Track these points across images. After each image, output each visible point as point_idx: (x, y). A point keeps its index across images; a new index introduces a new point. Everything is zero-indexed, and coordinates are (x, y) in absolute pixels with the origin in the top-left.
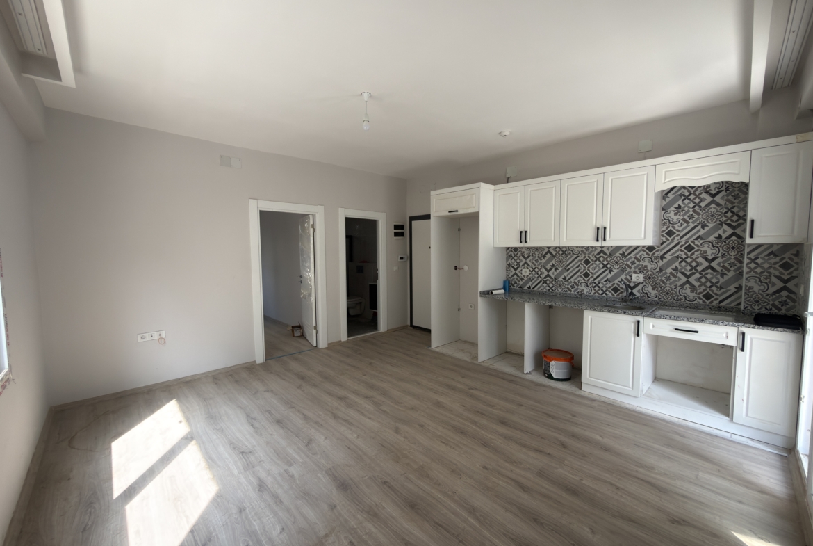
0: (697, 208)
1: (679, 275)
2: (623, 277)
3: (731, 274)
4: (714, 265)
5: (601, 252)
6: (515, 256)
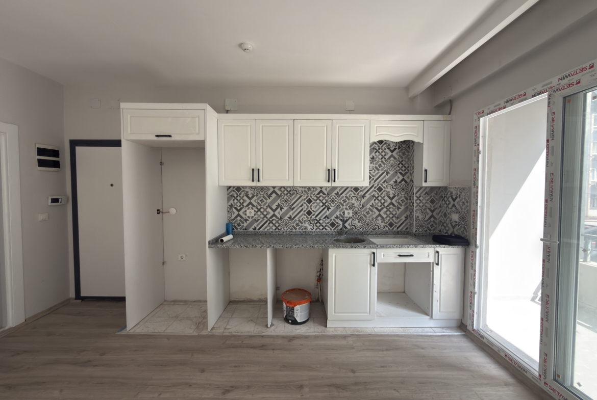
0: (383, 159)
1: (375, 210)
2: (338, 213)
3: (402, 208)
4: (393, 201)
5: (321, 191)
6: (237, 197)
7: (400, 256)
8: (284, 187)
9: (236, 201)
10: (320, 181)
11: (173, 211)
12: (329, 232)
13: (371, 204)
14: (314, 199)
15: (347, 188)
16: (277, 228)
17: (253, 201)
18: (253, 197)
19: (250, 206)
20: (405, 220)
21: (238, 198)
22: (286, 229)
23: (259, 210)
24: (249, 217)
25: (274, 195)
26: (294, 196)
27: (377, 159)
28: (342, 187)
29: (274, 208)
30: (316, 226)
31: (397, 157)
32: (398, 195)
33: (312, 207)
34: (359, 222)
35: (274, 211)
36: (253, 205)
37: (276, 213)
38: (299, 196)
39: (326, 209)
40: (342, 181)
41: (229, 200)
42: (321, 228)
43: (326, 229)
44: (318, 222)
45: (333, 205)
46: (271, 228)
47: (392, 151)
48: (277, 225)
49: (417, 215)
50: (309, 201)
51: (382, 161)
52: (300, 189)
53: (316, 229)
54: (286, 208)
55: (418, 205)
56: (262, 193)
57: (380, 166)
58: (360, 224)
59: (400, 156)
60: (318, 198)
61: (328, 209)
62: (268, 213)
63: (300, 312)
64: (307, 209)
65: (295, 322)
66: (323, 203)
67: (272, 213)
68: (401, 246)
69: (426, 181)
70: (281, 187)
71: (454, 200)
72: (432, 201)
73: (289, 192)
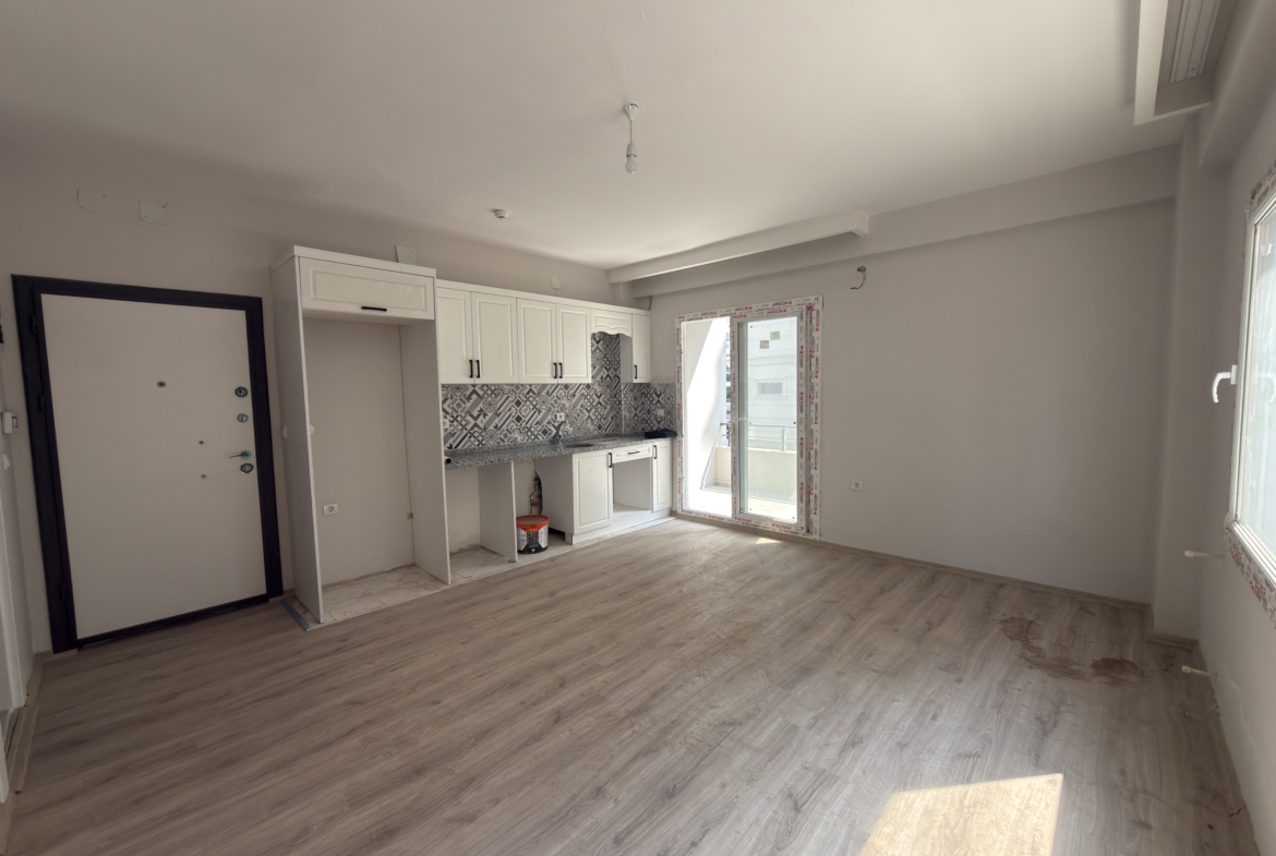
1: (585, 411)
2: (549, 417)
3: (609, 407)
4: (601, 400)
5: (531, 390)
7: (629, 453)
12: (541, 442)
13: (580, 404)
14: (523, 401)
20: (613, 420)
22: (491, 443)
25: (474, 397)
26: (499, 397)
29: (475, 415)
30: (527, 435)
31: (602, 349)
32: (605, 393)
33: (522, 411)
34: (571, 427)
35: (475, 419)
37: (478, 422)
38: (505, 396)
39: (537, 413)
40: (568, 377)
42: (533, 437)
43: (538, 439)
45: (544, 407)
46: (473, 443)
47: (598, 342)
48: (480, 438)
50: (518, 403)
52: (507, 388)
53: (528, 440)
54: (490, 414)
55: (625, 403)
56: (458, 394)
60: (528, 399)
61: (540, 412)
62: (468, 423)
63: (544, 536)
64: (516, 413)
66: (533, 405)
67: (473, 422)
69: (635, 377)
70: (483, 385)
71: (659, 396)
72: (635, 399)
73: (493, 392)
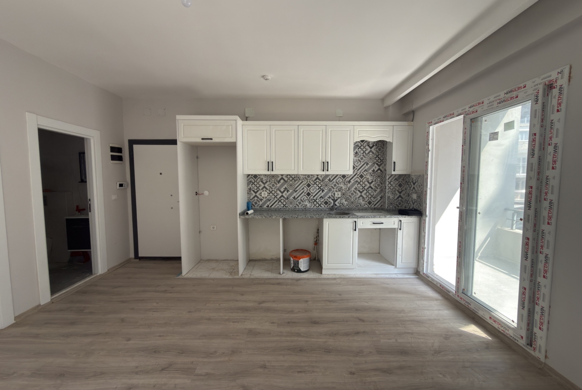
0: (364, 154)
1: (357, 192)
2: (330, 194)
3: (378, 190)
4: (372, 185)
5: (317, 178)
6: (254, 182)
7: (374, 223)
8: (290, 175)
9: (253, 185)
10: (317, 170)
11: (206, 193)
12: (323, 208)
13: (354, 187)
14: (312, 184)
15: (337, 175)
16: (284, 205)
17: (266, 185)
18: (266, 182)
19: (264, 189)
20: (380, 200)
21: (256, 183)
22: (291, 206)
23: (271, 192)
24: (263, 197)
25: (282, 181)
26: (297, 182)
27: (360, 154)
28: (333, 175)
29: (282, 191)
30: (314, 204)
31: (374, 152)
32: (375, 181)
33: (311, 190)
34: (346, 201)
35: (282, 193)
36: (267, 189)
37: (284, 194)
38: (301, 181)
39: (321, 191)
40: (333, 170)
41: (248, 185)
42: (317, 205)
43: (321, 206)
44: (315, 201)
45: (326, 188)
46: (280, 205)
47: (371, 148)
48: (284, 203)
49: (389, 195)
50: (309, 185)
51: (363, 155)
52: (302, 177)
53: (314, 206)
54: (291, 191)
55: (389, 188)
56: (273, 180)
57: (362, 159)
58: (346, 202)
59: (377, 151)
60: (315, 183)
61: (323, 191)
62: (278, 194)
63: (303, 264)
64: (307, 191)
65: (299, 271)
66: (319, 187)
67: (281, 194)
68: (374, 217)
69: (394, 170)
70: (288, 175)
71: (414, 184)
72: (400, 185)
73: (293, 179)
